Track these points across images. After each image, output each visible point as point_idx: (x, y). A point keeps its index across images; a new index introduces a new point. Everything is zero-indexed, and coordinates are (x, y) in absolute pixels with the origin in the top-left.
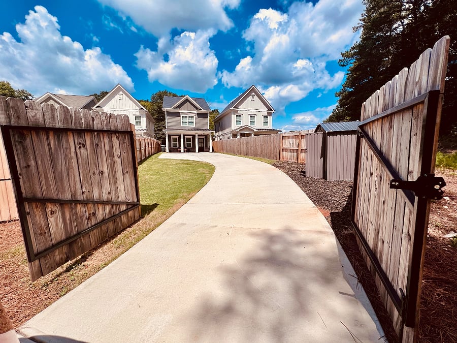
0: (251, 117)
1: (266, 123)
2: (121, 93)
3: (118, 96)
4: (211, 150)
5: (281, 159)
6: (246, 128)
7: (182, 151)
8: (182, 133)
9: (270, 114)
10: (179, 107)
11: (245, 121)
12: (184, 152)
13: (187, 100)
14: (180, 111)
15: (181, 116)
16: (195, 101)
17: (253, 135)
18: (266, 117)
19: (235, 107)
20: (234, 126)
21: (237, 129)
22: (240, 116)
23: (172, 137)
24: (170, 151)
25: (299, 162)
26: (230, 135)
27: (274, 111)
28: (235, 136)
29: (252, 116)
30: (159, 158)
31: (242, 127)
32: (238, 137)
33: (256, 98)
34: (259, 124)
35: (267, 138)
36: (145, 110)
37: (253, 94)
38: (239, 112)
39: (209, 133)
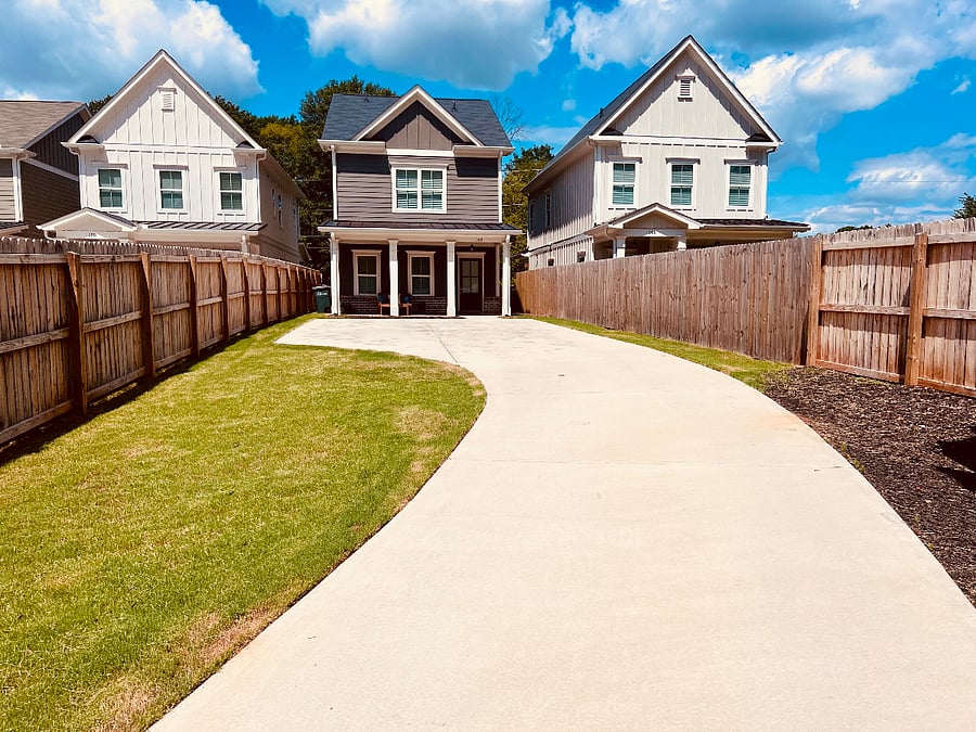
0: (675, 169)
1: (739, 194)
2: (170, 84)
3: (157, 99)
4: (506, 308)
5: (812, 359)
6: (654, 217)
7: (395, 310)
8: (394, 237)
9: (757, 156)
10: (384, 134)
11: (652, 188)
12: (402, 312)
13: (417, 108)
14: (390, 152)
15: (393, 171)
16: (453, 110)
17: (682, 245)
18: (739, 170)
19: (607, 132)
20: (604, 209)
21: (614, 221)
22: (631, 167)
23: (357, 253)
24: (349, 309)
25: (914, 377)
26: (588, 248)
27: (775, 143)
28: (604, 249)
29: (682, 167)
30: (280, 341)
31: (637, 212)
32: (621, 253)
33: (698, 89)
34: (709, 201)
35: (745, 256)
36: (257, 147)
37: (689, 73)
38: (628, 152)
39: (501, 237)
